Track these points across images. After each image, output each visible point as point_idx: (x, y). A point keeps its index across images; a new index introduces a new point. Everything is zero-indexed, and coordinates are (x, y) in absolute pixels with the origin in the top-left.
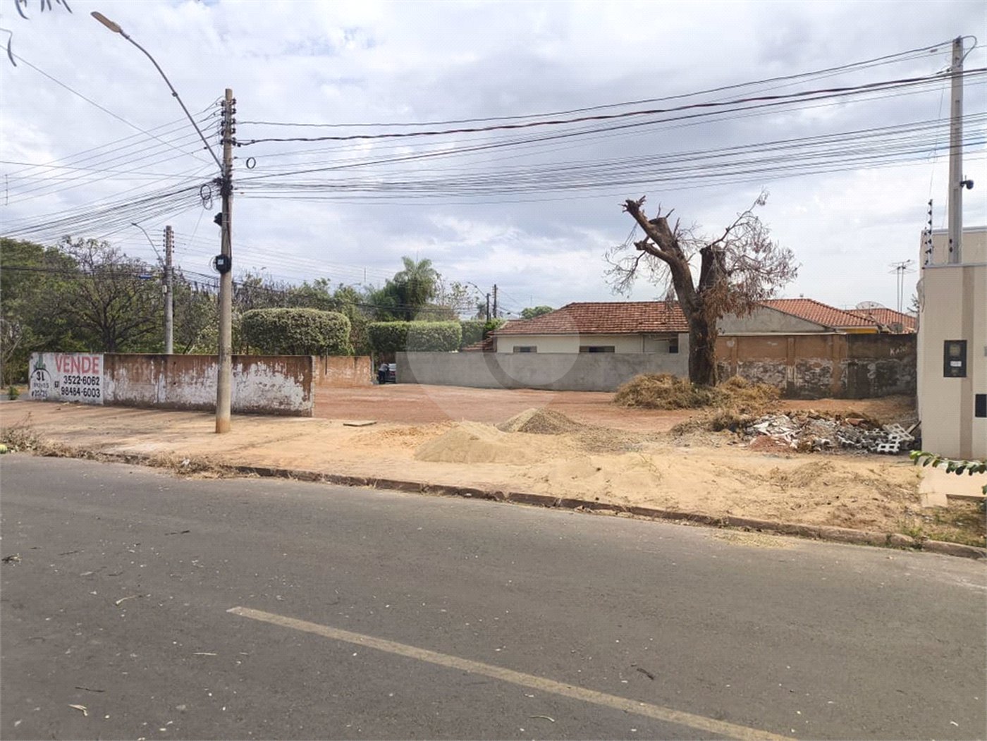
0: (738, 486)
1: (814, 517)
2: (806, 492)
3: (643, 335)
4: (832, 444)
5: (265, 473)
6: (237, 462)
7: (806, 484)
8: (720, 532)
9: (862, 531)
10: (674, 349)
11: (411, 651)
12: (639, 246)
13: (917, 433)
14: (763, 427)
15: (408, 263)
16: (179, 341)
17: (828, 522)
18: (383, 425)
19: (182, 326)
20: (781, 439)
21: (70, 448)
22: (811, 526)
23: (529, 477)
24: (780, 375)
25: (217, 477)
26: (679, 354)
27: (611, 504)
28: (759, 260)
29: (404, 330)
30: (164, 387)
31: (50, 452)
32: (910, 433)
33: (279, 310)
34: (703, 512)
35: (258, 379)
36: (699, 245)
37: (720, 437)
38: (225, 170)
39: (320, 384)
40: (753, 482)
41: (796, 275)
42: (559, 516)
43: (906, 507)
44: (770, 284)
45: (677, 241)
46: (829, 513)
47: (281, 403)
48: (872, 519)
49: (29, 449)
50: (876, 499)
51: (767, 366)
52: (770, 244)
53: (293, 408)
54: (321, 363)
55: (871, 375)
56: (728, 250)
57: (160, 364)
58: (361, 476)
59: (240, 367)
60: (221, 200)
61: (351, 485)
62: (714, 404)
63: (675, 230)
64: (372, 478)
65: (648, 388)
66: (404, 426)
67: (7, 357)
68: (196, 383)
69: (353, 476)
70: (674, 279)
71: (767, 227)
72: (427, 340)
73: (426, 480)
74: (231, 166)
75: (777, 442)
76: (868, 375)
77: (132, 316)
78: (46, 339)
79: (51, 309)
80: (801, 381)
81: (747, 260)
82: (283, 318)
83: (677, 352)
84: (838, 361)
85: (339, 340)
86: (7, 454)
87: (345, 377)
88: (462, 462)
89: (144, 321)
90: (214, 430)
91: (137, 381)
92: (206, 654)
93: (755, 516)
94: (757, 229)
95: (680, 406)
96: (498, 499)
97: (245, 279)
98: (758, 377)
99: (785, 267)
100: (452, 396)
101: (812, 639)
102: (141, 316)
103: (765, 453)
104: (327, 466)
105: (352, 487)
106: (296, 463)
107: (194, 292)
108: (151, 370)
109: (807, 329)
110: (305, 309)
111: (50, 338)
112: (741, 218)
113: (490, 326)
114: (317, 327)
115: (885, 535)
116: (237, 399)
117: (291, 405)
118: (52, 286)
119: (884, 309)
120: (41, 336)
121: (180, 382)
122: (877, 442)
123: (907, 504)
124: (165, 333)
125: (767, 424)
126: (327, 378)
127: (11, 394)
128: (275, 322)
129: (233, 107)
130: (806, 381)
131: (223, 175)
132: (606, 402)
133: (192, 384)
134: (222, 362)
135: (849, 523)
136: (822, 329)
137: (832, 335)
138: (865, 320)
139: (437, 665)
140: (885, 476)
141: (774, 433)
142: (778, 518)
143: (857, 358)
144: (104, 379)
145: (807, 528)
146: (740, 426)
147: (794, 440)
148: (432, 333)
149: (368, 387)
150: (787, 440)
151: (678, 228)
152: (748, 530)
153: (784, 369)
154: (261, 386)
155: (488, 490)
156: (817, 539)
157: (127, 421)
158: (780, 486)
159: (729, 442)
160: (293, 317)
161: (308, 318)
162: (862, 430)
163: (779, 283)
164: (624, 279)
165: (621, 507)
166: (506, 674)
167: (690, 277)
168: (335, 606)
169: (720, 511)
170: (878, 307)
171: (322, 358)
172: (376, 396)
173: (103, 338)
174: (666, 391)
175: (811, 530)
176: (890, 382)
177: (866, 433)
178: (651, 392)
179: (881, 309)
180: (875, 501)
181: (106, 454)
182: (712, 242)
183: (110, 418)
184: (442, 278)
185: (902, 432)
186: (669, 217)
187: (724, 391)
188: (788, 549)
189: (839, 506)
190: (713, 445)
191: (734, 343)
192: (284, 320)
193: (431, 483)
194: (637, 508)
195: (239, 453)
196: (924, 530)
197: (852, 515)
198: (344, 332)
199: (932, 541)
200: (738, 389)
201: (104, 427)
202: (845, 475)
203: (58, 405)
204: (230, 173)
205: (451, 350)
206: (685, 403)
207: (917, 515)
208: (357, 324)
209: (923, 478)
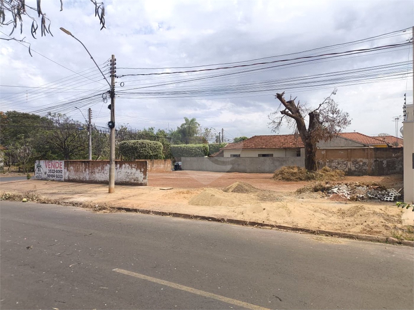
0: (323, 216)
1: (355, 230)
2: (352, 219)
3: (285, 149)
4: (365, 197)
5: (128, 210)
6: (117, 206)
7: (352, 216)
8: (315, 236)
9: (376, 236)
10: (299, 155)
11: (185, 288)
12: (282, 112)
13: (402, 192)
14: (335, 190)
15: (186, 120)
16: (94, 154)
17: (361, 232)
18: (176, 189)
19: (95, 148)
20: (343, 195)
21: (51, 200)
22: (354, 234)
23: (235, 212)
24: (345, 166)
25: (109, 212)
26: (301, 157)
27: (269, 224)
28: (334, 117)
29: (185, 148)
30: (88, 174)
31: (43, 202)
32: (399, 193)
33: (134, 141)
34: (308, 228)
35: (126, 170)
36: (308, 111)
37: (317, 194)
38: (112, 87)
39: (151, 171)
40: (330, 215)
41: (350, 123)
42: (247, 230)
43: (395, 226)
44: (339, 127)
45: (299, 110)
46: (362, 228)
47: (135, 180)
48: (380, 231)
49: (35, 200)
50: (382, 222)
51: (339, 162)
52: (339, 110)
53: (139, 182)
54: (151, 162)
55: (384, 165)
56: (321, 113)
57: (87, 164)
58: (166, 212)
59: (118, 165)
60: (111, 99)
61: (162, 215)
62: (316, 179)
63: (298, 105)
64: (171, 212)
65: (287, 172)
66: (184, 190)
67: (26, 161)
68: (101, 172)
69: (163, 211)
70: (298, 126)
71: (337, 104)
72: (194, 152)
73: (193, 213)
74: (114, 85)
75: (341, 196)
76: (383, 165)
77: (75, 144)
78: (41, 154)
79: (43, 142)
80: (354, 168)
81: (329, 117)
82: (136, 144)
83: (300, 156)
84: (370, 159)
85: (158, 153)
86: (27, 202)
87: (160, 168)
88: (208, 205)
89: (80, 146)
90: (108, 192)
91: (78, 171)
92: (104, 288)
93: (330, 230)
94: (333, 105)
95: (301, 180)
96: (222, 222)
97: (120, 128)
98: (335, 167)
99: (345, 120)
100: (205, 176)
101: (349, 284)
102: (79, 144)
103: (336, 201)
104: (153, 207)
105: (163, 216)
106: (140, 206)
107: (100, 134)
108: (83, 167)
109: (356, 146)
110: (144, 140)
111: (42, 153)
112: (326, 100)
113: (220, 146)
114: (149, 148)
115: (385, 238)
116: (117, 179)
117: (139, 181)
118: (44, 133)
119: (390, 136)
120: (39, 153)
121: (94, 172)
122: (384, 196)
123: (396, 224)
124: (89, 151)
125: (337, 189)
126: (153, 169)
127: (28, 176)
128: (132, 146)
129: (115, 62)
130: (356, 168)
131: (111, 89)
132: (269, 178)
133: (99, 173)
134: (111, 164)
135: (370, 232)
136: (362, 146)
137: (367, 148)
138: (382, 141)
139: (194, 294)
140: (387, 212)
141: (340, 193)
142: (340, 230)
143: (378, 158)
144: (64, 171)
145: (352, 235)
146: (326, 190)
147: (349, 196)
148: (197, 149)
149: (170, 172)
150: (346, 196)
151: (299, 104)
152: (327, 236)
153: (347, 163)
154: (127, 173)
155: (218, 218)
156: (356, 239)
157: (73, 188)
158: (342, 216)
159: (321, 197)
160: (140, 144)
161: (146, 144)
162: (378, 191)
163: (343, 127)
164: (276, 126)
165: (274, 226)
166: (222, 298)
167: (305, 125)
168: (155, 268)
169: (316, 227)
170: (388, 135)
171: (151, 160)
172: (174, 176)
173: (64, 153)
174: (295, 173)
175: (354, 236)
176: (393, 168)
177: (380, 192)
178: (289, 174)
179: (389, 136)
180: (382, 223)
181: (65, 203)
182: (314, 110)
183: (67, 187)
184: (200, 126)
185: (395, 192)
186: (295, 100)
187: (320, 173)
188: (343, 244)
189: (366, 225)
190: (314, 198)
191: (324, 152)
192: (136, 145)
193: (195, 215)
194: (280, 226)
195: (118, 202)
196: (403, 236)
197: (372, 229)
198: (160, 149)
199: (406, 241)
200: (326, 172)
201: (64, 191)
202: (369, 211)
203: (46, 181)
204: (114, 89)
205: (205, 156)
206: (303, 178)
207: (400, 229)
208: (166, 145)
209: (404, 212)
